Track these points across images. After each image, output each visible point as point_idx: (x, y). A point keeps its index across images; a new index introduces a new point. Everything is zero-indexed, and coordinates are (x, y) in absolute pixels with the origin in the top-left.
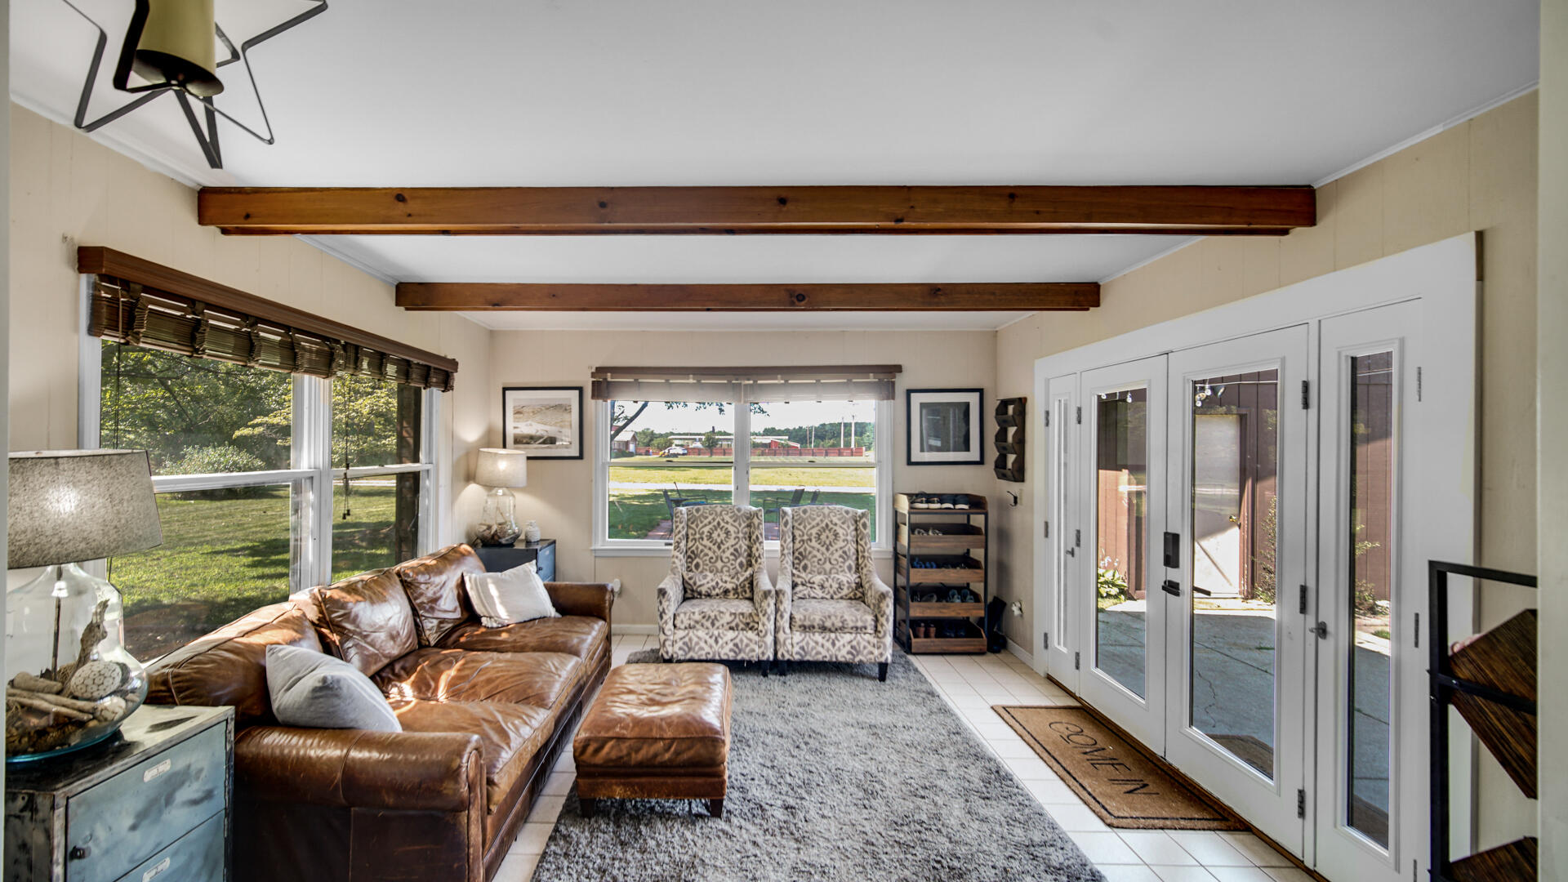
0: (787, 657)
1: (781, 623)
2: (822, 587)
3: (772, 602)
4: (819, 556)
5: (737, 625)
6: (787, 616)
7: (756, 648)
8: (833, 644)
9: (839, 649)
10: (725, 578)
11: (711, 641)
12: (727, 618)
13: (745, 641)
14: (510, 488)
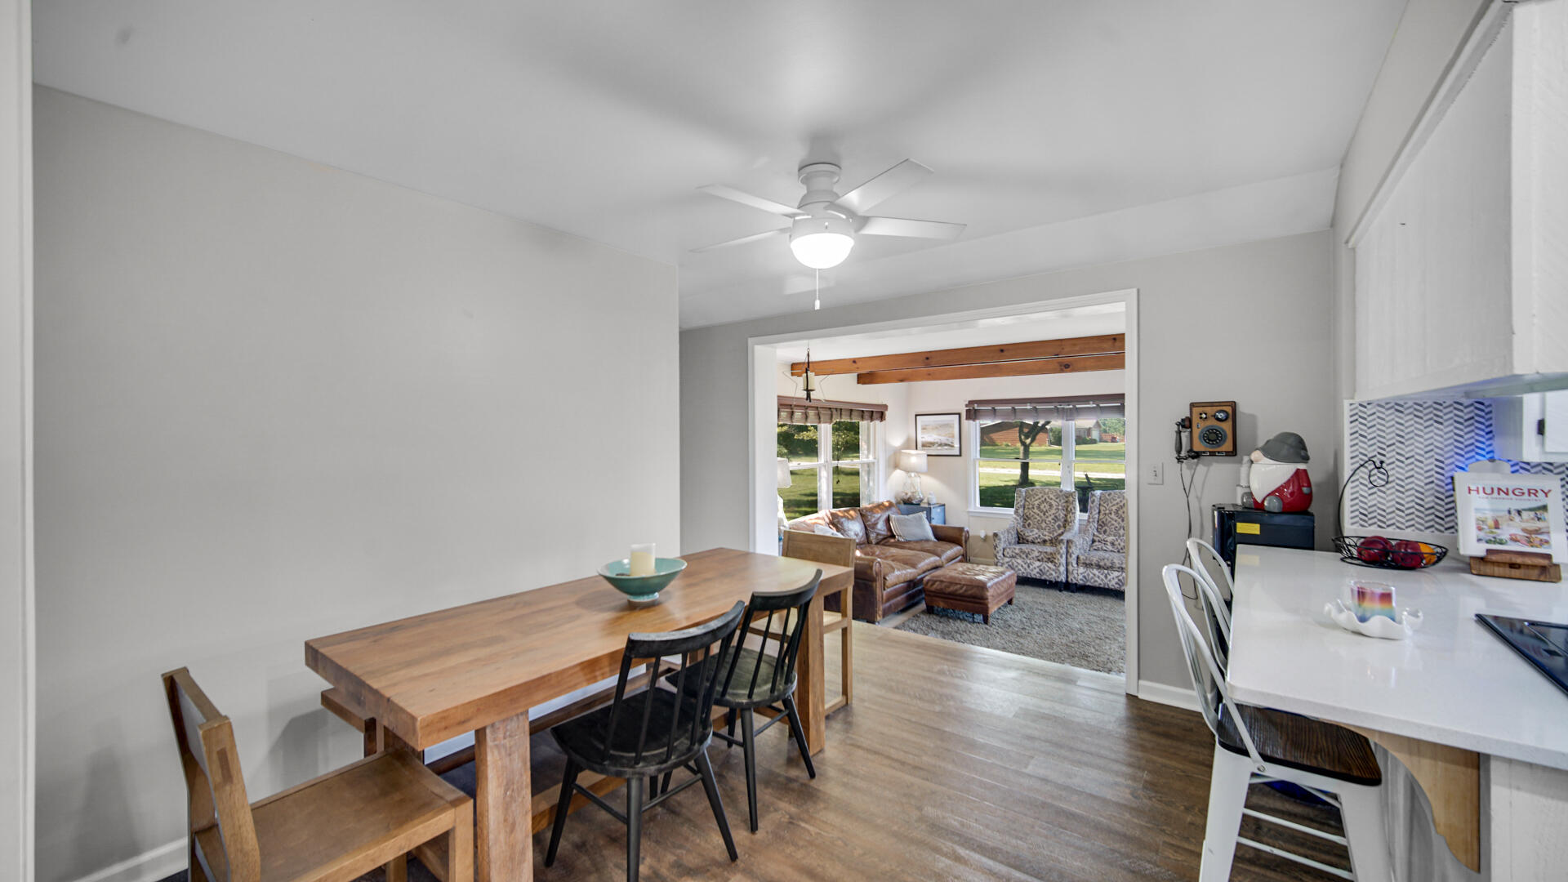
0: (1075, 581)
1: (1070, 560)
2: (1113, 544)
3: (1064, 547)
4: (1116, 524)
5: (1042, 559)
6: (1074, 556)
7: (1054, 573)
8: (1106, 577)
9: (1110, 581)
10: (1045, 533)
11: (1026, 566)
12: (1036, 554)
13: (1047, 568)
14: (918, 473)
